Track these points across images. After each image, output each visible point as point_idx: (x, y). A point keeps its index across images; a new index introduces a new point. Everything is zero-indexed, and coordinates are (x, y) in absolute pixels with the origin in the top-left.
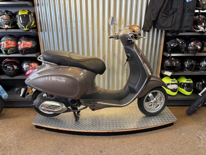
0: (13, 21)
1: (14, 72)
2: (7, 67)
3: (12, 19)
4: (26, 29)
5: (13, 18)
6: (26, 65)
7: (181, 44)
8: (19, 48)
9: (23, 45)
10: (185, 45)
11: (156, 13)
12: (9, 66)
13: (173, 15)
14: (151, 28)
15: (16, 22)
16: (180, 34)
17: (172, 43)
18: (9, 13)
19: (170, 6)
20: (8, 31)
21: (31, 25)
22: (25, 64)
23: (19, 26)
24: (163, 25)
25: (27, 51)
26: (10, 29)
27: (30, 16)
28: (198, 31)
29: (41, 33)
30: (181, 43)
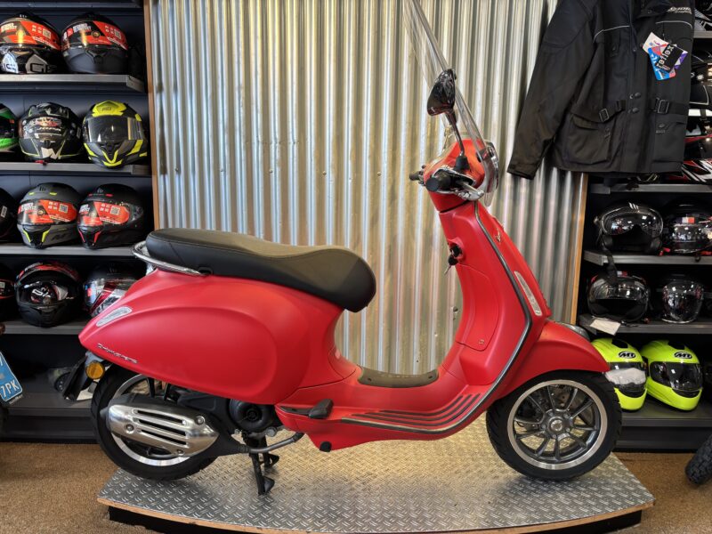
0: (72, 137)
1: (55, 310)
2: (34, 292)
3: (68, 132)
4: (112, 163)
5: (72, 128)
6: (99, 284)
7: (646, 222)
8: (82, 224)
9: (98, 216)
10: (661, 227)
11: (555, 117)
12: (38, 287)
13: (613, 121)
14: (537, 165)
15: (82, 140)
16: (642, 188)
17: (614, 220)
18: (61, 110)
19: (600, 96)
20: (52, 167)
21: (130, 151)
22: (96, 282)
23: (91, 153)
24: (582, 155)
25: (108, 235)
26: (57, 161)
27: (132, 122)
28: (703, 178)
29: (161, 178)
30: (644, 218)
